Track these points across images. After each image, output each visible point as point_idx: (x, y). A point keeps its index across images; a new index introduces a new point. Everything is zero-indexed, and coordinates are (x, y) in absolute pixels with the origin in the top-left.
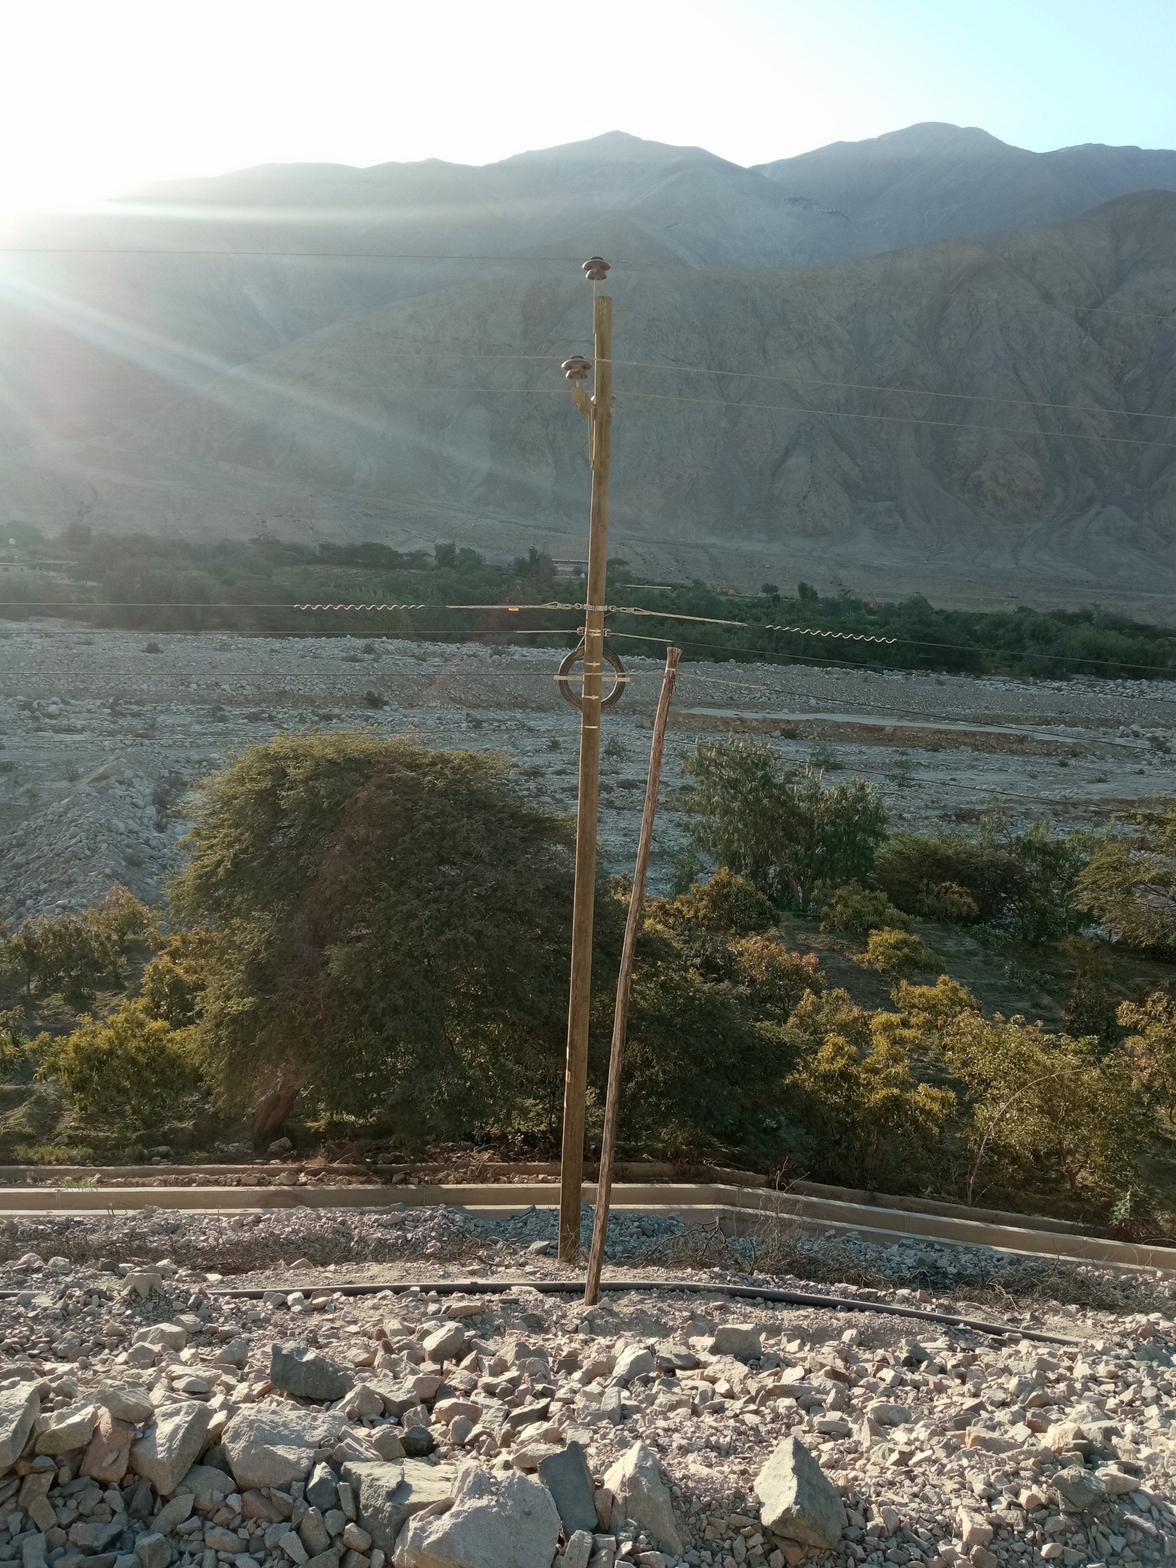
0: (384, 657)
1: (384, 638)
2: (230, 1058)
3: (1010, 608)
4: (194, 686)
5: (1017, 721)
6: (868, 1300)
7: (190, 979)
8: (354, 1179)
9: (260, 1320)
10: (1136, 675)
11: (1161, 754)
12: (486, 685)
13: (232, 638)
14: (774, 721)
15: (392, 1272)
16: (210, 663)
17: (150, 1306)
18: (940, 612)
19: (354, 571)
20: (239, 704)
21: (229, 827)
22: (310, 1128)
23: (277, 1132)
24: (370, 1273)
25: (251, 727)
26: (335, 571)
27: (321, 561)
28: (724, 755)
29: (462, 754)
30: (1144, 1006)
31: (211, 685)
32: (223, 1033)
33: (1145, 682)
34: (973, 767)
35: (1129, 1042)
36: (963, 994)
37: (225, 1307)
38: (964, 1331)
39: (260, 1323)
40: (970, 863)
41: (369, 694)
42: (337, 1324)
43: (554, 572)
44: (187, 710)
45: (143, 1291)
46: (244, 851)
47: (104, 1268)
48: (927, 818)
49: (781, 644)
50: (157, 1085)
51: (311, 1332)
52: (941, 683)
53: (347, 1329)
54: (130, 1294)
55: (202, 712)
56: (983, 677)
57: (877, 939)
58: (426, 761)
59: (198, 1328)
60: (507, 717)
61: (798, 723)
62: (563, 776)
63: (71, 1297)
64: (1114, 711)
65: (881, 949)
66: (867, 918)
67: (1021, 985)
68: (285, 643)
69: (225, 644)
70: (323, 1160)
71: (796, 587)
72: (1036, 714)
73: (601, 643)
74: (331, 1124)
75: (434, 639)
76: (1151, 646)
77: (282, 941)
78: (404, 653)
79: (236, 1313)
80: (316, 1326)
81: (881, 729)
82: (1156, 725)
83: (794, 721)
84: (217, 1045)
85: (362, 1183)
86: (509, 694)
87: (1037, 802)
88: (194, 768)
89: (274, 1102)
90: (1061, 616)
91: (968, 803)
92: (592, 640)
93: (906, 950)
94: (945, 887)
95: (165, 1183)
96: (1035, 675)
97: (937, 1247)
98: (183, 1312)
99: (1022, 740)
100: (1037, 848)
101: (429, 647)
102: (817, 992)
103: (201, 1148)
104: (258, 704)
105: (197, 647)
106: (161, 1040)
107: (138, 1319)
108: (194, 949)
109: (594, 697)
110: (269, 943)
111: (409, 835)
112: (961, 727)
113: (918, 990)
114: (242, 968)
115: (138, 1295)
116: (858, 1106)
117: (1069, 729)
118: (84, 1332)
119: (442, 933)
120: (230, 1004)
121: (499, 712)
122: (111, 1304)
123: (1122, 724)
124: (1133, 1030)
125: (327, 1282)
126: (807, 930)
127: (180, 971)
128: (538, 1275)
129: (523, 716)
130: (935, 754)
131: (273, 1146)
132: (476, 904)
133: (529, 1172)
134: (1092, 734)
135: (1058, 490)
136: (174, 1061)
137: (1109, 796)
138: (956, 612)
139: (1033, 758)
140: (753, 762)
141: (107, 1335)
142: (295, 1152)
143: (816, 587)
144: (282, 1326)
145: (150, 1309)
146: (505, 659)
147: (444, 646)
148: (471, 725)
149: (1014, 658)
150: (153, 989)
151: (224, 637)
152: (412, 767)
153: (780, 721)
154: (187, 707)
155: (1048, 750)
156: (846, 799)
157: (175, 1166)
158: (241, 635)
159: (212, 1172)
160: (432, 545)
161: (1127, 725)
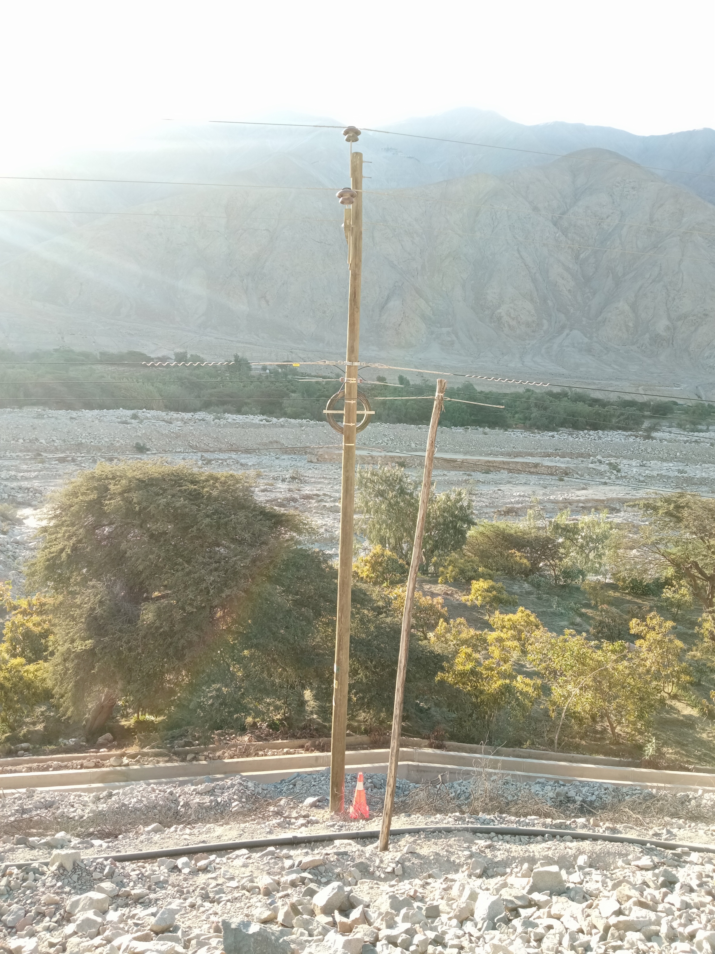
0: (145, 421)
1: (144, 410)
2: (75, 682)
3: (521, 390)
4: (21, 441)
5: (532, 455)
6: (560, 828)
7: (37, 630)
8: (160, 759)
9: (160, 882)
10: (595, 427)
11: (615, 472)
12: (212, 438)
13: (44, 410)
14: (392, 457)
15: (231, 832)
16: (32, 426)
17: (75, 877)
18: (481, 392)
19: (123, 369)
20: (51, 452)
21: (67, 526)
22: (123, 726)
23: (101, 731)
24: (217, 834)
25: (60, 466)
26: (110, 369)
27: (101, 362)
28: (375, 475)
29: (225, 474)
30: (646, 621)
31: (33, 440)
32: (69, 665)
33: (601, 432)
34: (509, 482)
35: (638, 643)
36: (532, 618)
37: (132, 874)
38: (651, 849)
39: (161, 884)
40: (524, 538)
41: (137, 444)
42: (220, 881)
43: (250, 368)
44: (17, 456)
45: (69, 866)
46: (80, 541)
47: (19, 842)
48: (486, 513)
49: (391, 411)
50: (18, 701)
51: (202, 889)
52: (485, 434)
53: (228, 885)
54: (59, 868)
55: (28, 457)
56: (509, 430)
57: (477, 586)
58: (203, 478)
59: (116, 893)
60: (226, 457)
61: (405, 458)
62: (266, 493)
63: (11, 874)
64: (586, 448)
65: (480, 592)
66: (468, 573)
67: (563, 611)
68: (80, 413)
69: (40, 415)
70: (138, 747)
71: (397, 378)
72: (542, 451)
73: (356, 387)
74: (139, 723)
75: (177, 410)
76: (601, 410)
77: (110, 600)
78: (158, 419)
79: (141, 877)
80: (204, 884)
81: (455, 461)
82: (611, 456)
83: (403, 457)
84: (65, 674)
85: (167, 762)
86: (227, 443)
87: (549, 502)
88: (24, 493)
89: (101, 708)
90: (551, 394)
91: (509, 504)
92: (350, 386)
93: (494, 593)
94: (511, 553)
95: (30, 770)
96: (538, 428)
97: (561, 783)
98: (101, 880)
99: (536, 465)
100: (562, 528)
101: (174, 415)
102: (447, 621)
103: (50, 743)
104: (63, 452)
105: (22, 417)
106: (20, 671)
107: (67, 889)
108: (37, 609)
109: (352, 424)
110: (101, 602)
111: (195, 527)
112: (500, 459)
113: (507, 617)
114: (83, 620)
115: (65, 870)
116: (482, 692)
117: (562, 459)
118: (25, 904)
119: (222, 591)
120: (75, 645)
121: (221, 454)
122: (43, 878)
123: (591, 456)
124: (638, 636)
125: (186, 842)
126: (430, 582)
127: (30, 625)
128: (336, 827)
129: (236, 456)
130: (487, 475)
131: (100, 740)
132: (244, 571)
133: (277, 747)
134: (575, 461)
135: (545, 322)
136: (29, 685)
137: (590, 497)
138: (490, 392)
139: (543, 477)
140: (393, 479)
141: (45, 904)
142: (115, 743)
143: (409, 378)
144: (178, 885)
145: (76, 880)
146: (223, 422)
147: (183, 414)
148: (204, 462)
149: (526, 418)
150: (11, 637)
151: (39, 410)
152: (193, 482)
153: (395, 457)
154: (17, 454)
155: (552, 472)
156: (450, 501)
157: (35, 757)
158: (50, 409)
159: (62, 760)
160: (172, 352)
161: (595, 456)
